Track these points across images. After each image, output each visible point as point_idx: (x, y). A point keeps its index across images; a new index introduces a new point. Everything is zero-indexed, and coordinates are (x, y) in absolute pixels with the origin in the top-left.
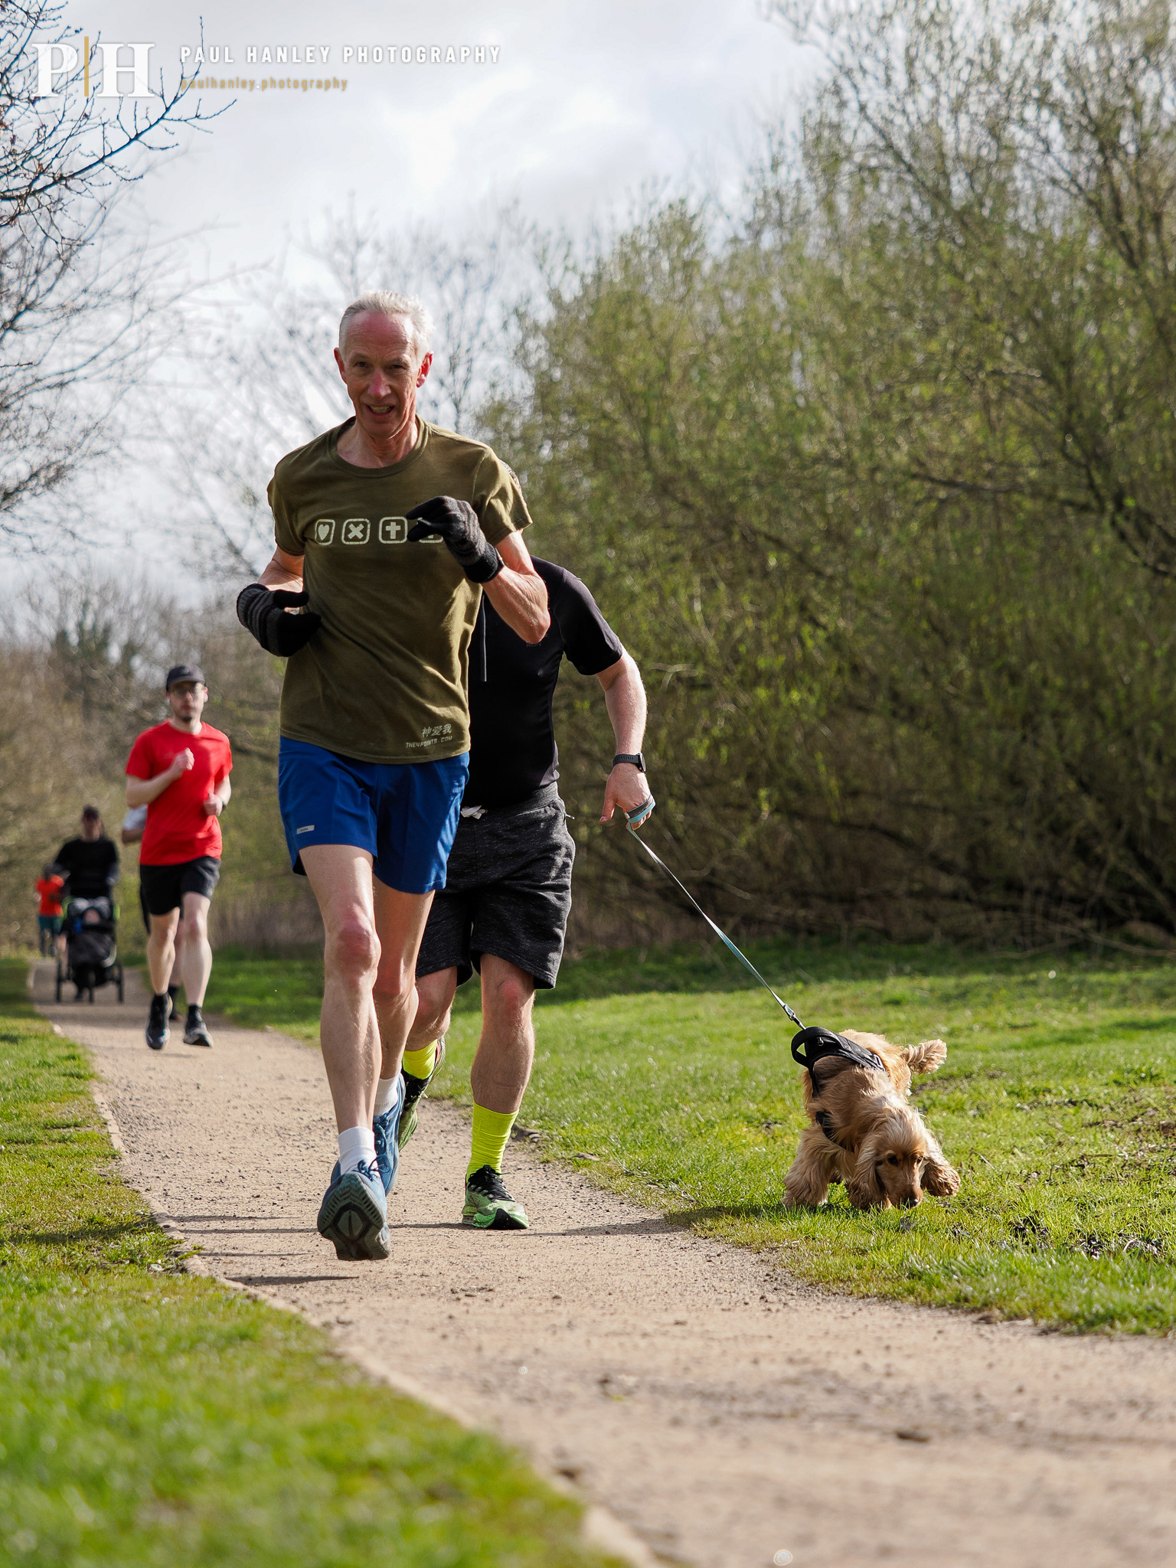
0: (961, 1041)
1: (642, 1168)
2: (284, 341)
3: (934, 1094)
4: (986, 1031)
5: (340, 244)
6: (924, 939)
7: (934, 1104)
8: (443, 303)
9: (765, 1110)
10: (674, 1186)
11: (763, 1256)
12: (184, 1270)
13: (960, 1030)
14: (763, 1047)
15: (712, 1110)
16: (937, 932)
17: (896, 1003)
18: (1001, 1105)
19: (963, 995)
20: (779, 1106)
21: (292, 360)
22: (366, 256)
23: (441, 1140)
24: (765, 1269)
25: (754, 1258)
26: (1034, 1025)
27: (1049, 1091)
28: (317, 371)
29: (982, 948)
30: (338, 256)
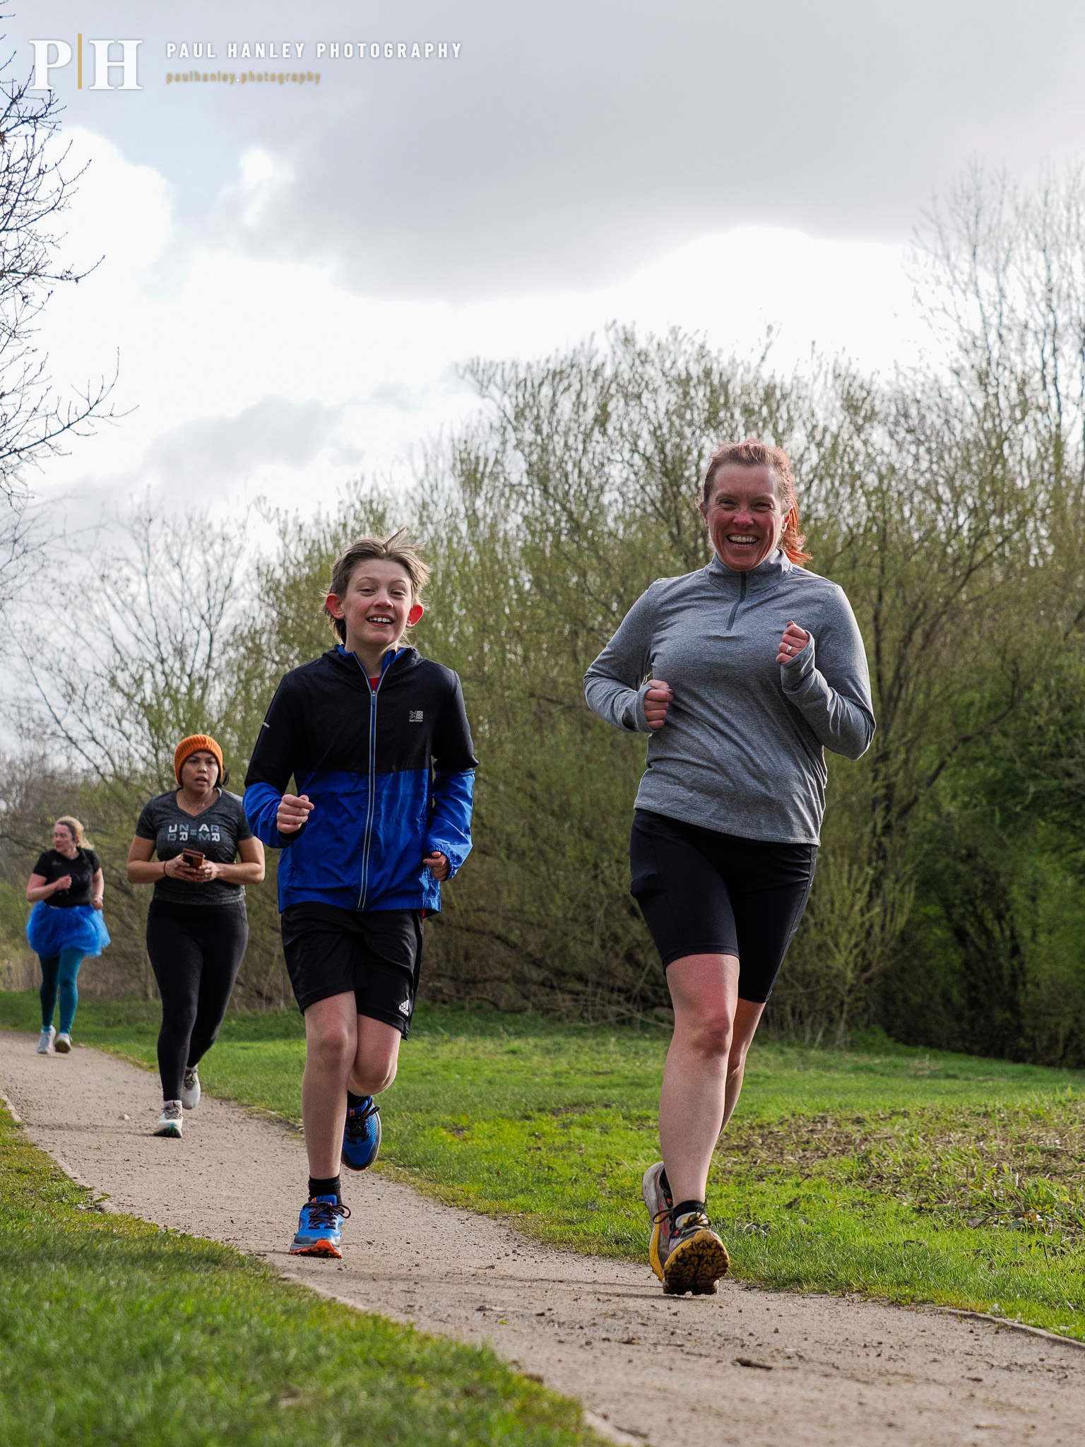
0: (563, 1081)
1: (390, 1156)
2: (97, 583)
3: (569, 1115)
4: (579, 1076)
5: (138, 519)
6: (521, 1011)
7: (571, 1123)
8: (206, 562)
9: (456, 1121)
10: (417, 1170)
11: (499, 1222)
12: (101, 1210)
13: (561, 1073)
14: (429, 1077)
15: (420, 1118)
16: (530, 1005)
17: (514, 1052)
18: (618, 1126)
19: (559, 1049)
20: (463, 1118)
21: (102, 595)
22: (155, 528)
23: (236, 1129)
24: (504, 1232)
25: (493, 1223)
26: (612, 1072)
27: (648, 1118)
28: (118, 603)
29: (560, 1019)
30: (137, 527)
